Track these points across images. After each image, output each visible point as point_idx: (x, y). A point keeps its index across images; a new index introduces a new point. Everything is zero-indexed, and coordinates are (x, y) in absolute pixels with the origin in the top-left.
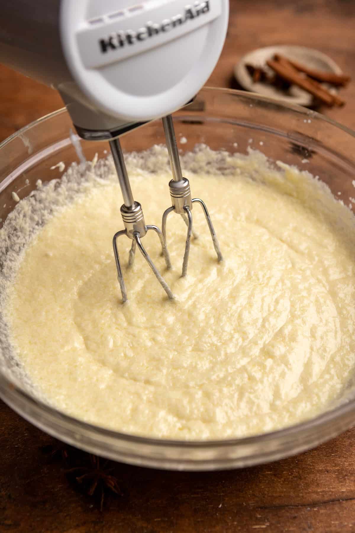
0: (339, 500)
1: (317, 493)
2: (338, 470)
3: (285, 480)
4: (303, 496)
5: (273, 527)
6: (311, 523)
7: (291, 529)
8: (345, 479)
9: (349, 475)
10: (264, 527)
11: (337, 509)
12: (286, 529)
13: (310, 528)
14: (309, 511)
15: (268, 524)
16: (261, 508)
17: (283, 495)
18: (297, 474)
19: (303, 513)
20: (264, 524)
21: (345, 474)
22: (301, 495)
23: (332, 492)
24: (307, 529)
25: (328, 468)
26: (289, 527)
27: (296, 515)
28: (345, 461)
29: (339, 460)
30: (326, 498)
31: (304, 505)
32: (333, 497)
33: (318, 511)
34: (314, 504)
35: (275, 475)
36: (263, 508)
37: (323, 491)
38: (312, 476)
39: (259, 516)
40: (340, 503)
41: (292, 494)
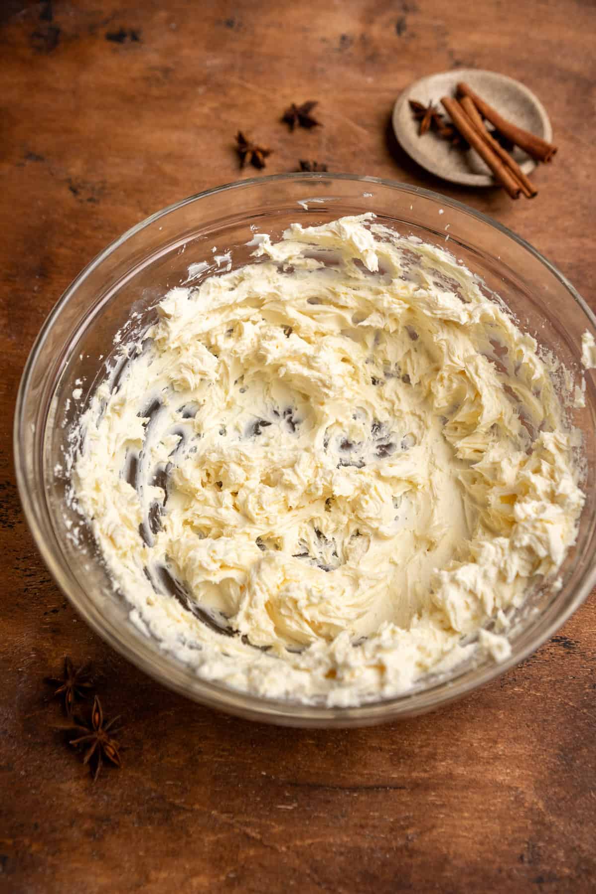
0: (385, 787)
1: (362, 775)
2: (395, 749)
3: (327, 754)
4: (344, 777)
5: (300, 809)
6: (346, 811)
7: (321, 815)
8: (400, 763)
9: (406, 757)
10: (290, 808)
11: (380, 797)
12: (316, 814)
13: (343, 816)
14: (347, 796)
15: (295, 805)
16: (291, 784)
17: (321, 772)
18: (343, 748)
19: (340, 797)
20: (290, 805)
21: (401, 756)
22: (342, 775)
23: (380, 776)
24: (340, 817)
25: (383, 746)
26: (320, 812)
27: (330, 799)
28: (405, 739)
29: (398, 736)
30: (371, 783)
31: (342, 788)
32: (380, 782)
33: (357, 798)
34: (355, 788)
35: (317, 746)
36: (294, 785)
37: (370, 774)
38: (361, 753)
39: (287, 794)
40: (387, 791)
41: (332, 772)
